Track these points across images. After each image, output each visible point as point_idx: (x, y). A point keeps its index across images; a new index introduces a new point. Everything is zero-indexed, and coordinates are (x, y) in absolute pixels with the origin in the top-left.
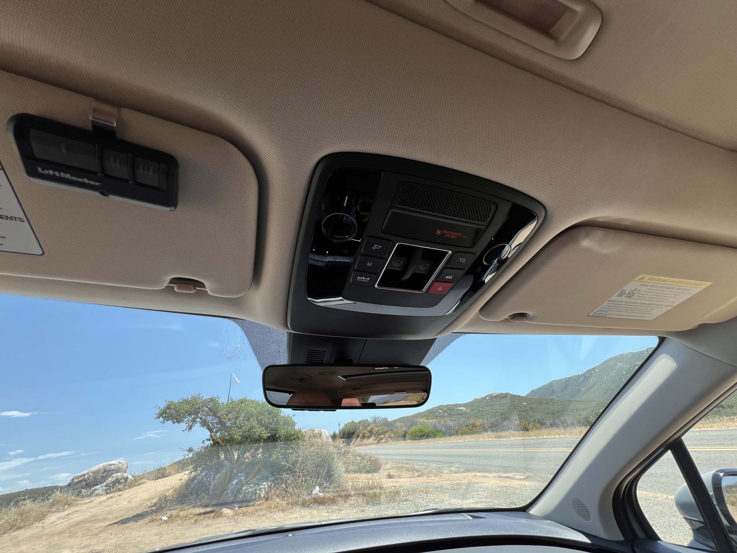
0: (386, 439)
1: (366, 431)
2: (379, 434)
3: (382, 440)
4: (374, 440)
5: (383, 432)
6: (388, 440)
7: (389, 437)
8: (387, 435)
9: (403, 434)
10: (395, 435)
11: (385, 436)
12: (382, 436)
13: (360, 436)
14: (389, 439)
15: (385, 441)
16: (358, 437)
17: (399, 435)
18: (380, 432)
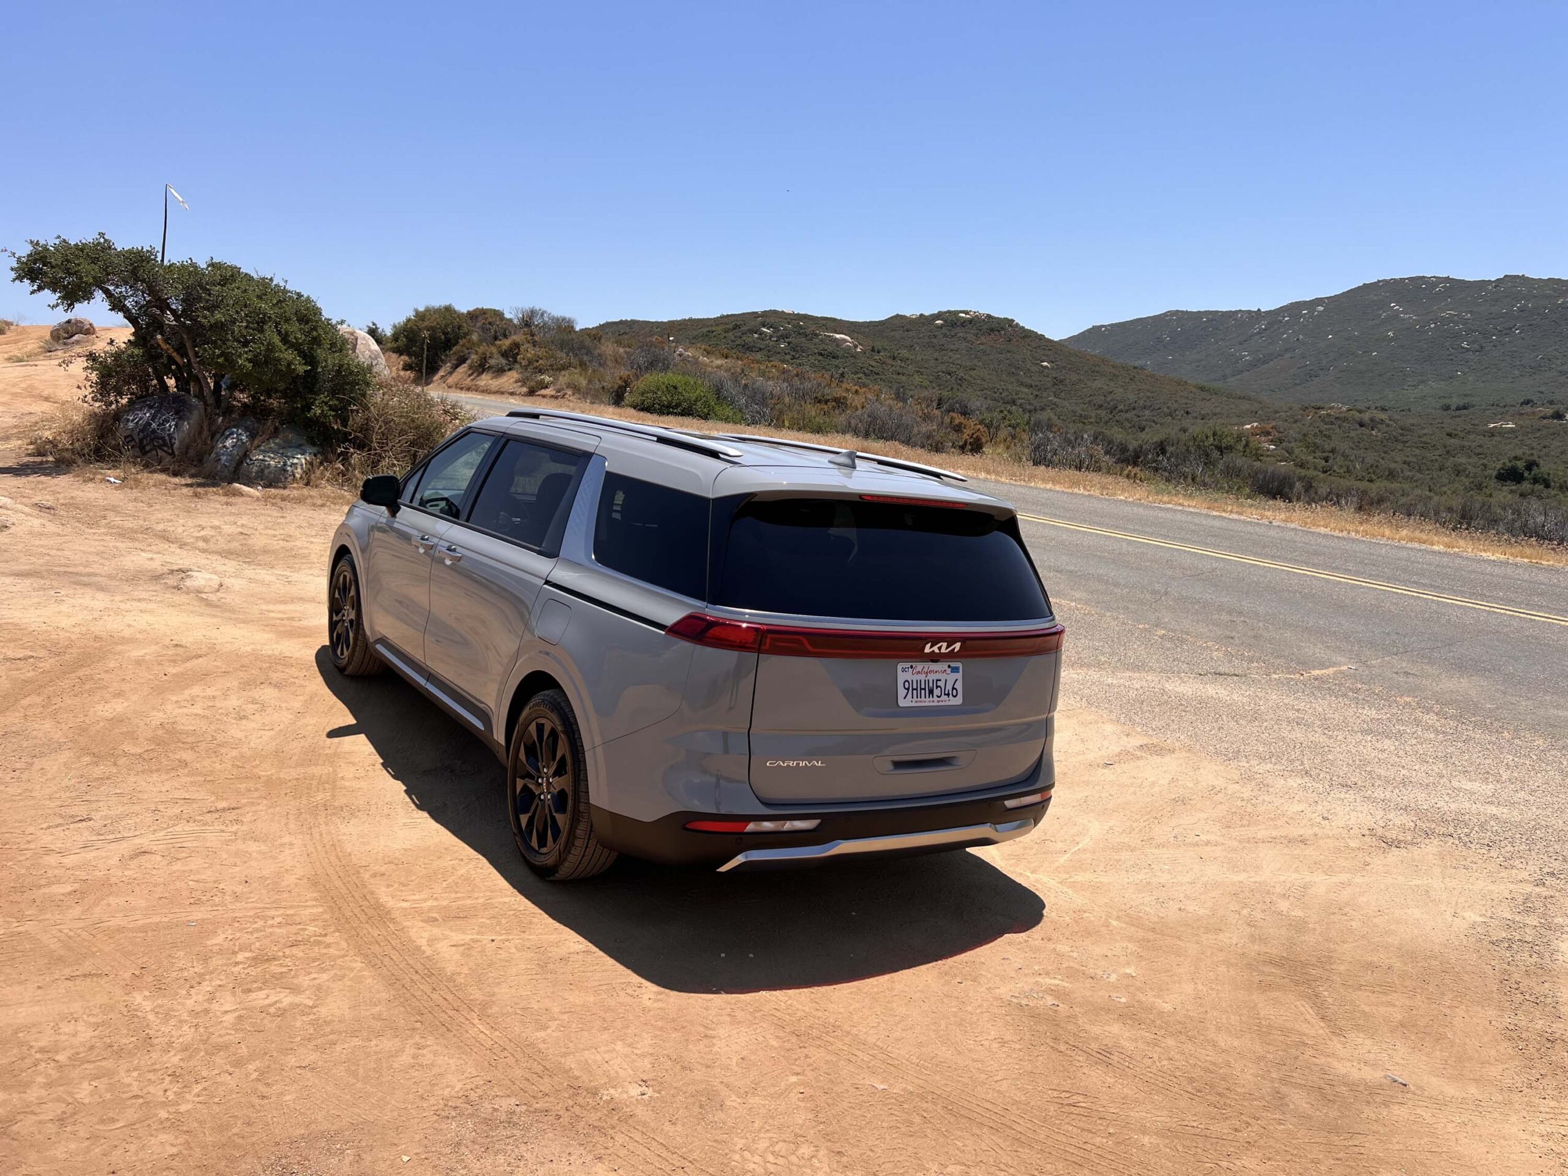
0: (559, 386)
1: (494, 350)
2: (536, 368)
3: (546, 387)
4: (516, 382)
5: (551, 366)
6: (565, 394)
7: (569, 386)
8: (564, 378)
9: (616, 387)
10: (590, 381)
11: (556, 379)
12: (547, 379)
13: (469, 362)
14: (570, 392)
15: (553, 393)
16: (462, 360)
17: (603, 388)
18: (540, 361)
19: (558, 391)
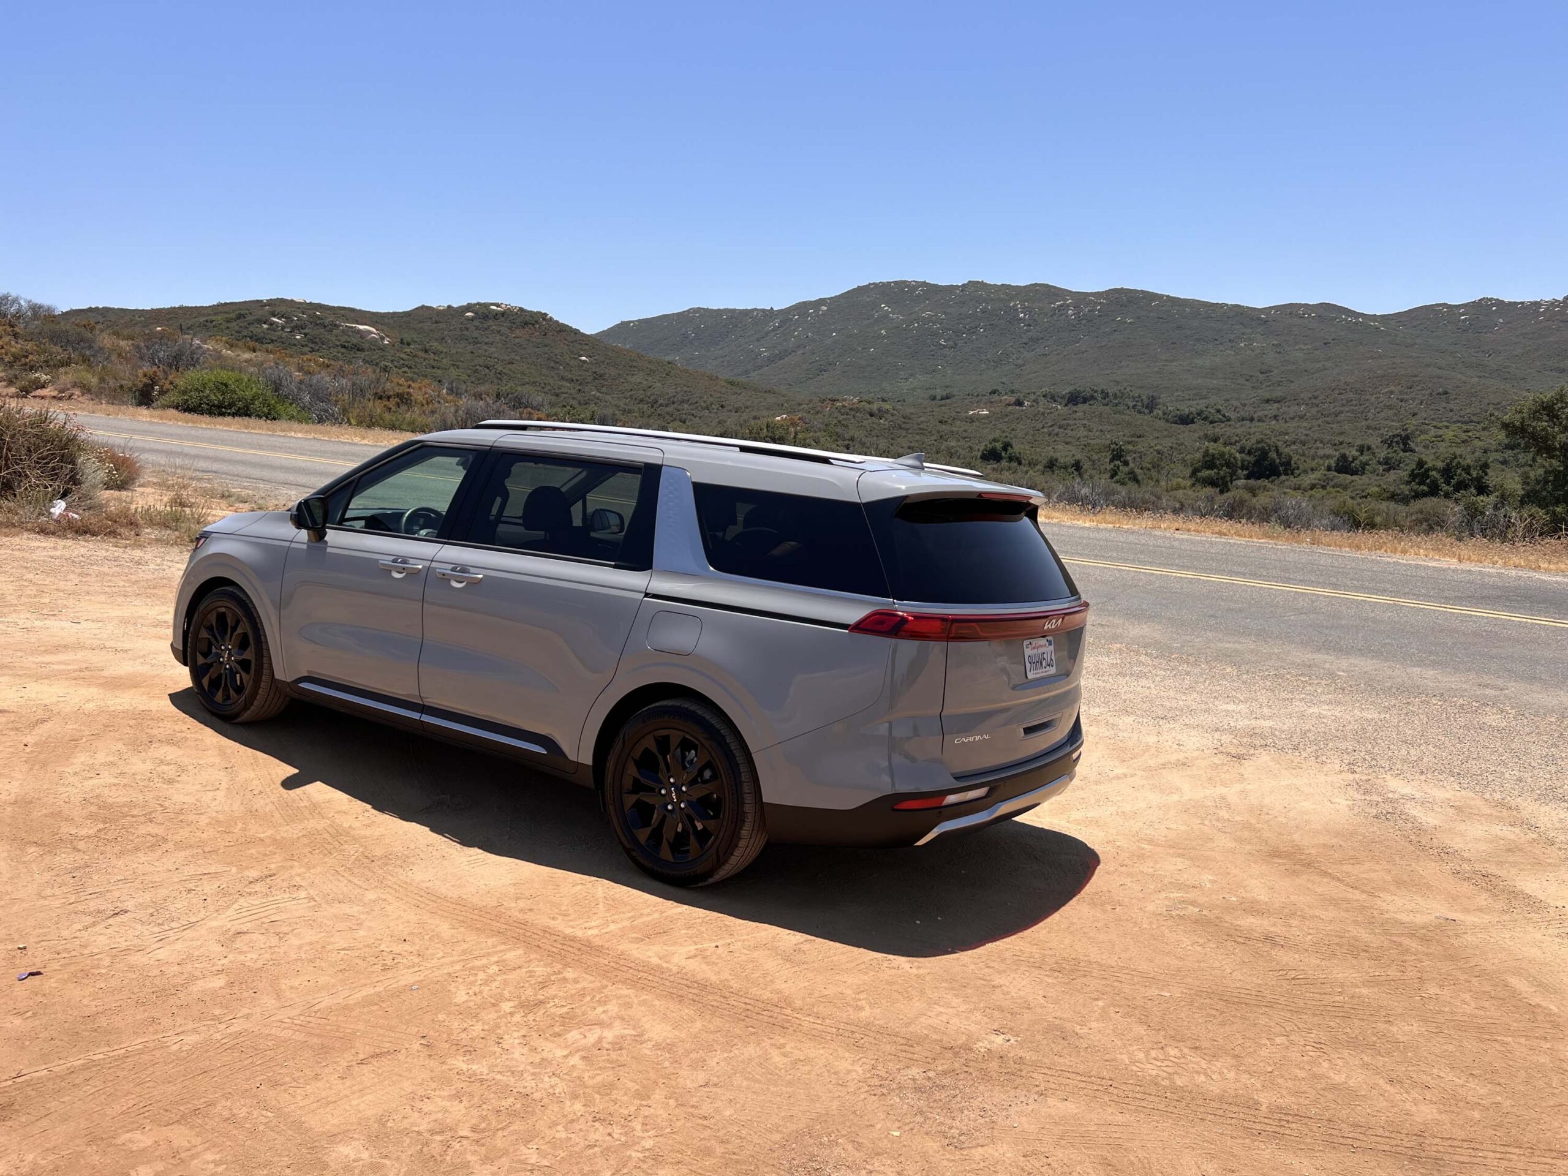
0: (61, 386)
2: (26, 364)
3: (43, 387)
5: (46, 362)
6: (72, 394)
7: (75, 385)
8: (67, 376)
9: (140, 385)
10: (102, 380)
11: (56, 377)
12: (44, 377)
14: (77, 392)
15: (55, 393)
17: (121, 387)
18: (30, 357)
19: (61, 392)
